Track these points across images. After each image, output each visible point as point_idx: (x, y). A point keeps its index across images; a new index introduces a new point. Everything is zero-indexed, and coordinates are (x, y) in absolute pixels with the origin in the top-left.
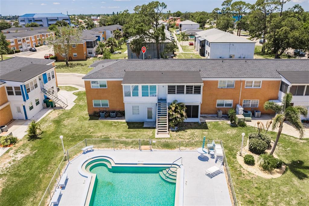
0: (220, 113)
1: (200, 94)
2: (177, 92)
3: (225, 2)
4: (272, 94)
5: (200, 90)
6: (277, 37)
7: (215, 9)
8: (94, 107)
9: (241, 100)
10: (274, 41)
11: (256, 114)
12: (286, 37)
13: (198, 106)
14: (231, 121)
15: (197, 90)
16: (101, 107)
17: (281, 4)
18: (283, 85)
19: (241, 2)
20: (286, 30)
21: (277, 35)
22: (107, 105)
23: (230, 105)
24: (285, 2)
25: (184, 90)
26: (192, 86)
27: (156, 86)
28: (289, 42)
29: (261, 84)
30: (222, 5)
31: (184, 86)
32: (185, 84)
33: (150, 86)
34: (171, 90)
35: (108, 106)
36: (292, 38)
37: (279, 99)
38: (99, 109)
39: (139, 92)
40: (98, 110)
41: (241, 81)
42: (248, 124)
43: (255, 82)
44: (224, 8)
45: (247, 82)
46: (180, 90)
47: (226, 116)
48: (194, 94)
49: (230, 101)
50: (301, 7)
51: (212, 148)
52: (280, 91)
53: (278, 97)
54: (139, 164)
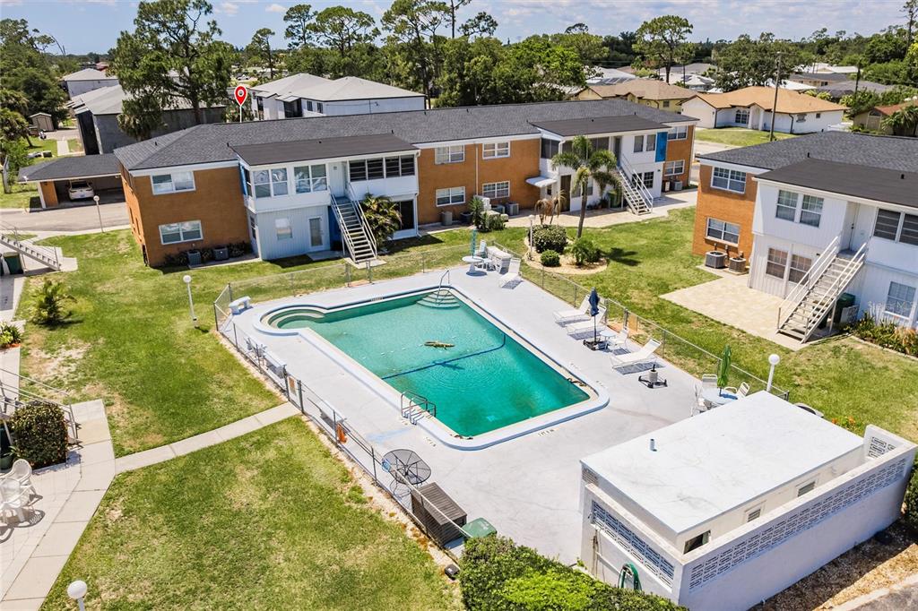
0: (449, 216)
1: (414, 174)
2: (370, 176)
3: (291, 9)
4: (528, 167)
5: (413, 165)
6: (467, 79)
7: (258, 32)
8: (163, 243)
9: (480, 186)
10: (463, 89)
11: (512, 207)
12: (488, 79)
13: (411, 202)
14: (477, 224)
15: (407, 166)
16: (182, 240)
17: (447, 11)
18: (546, 146)
19: (341, 9)
20: (485, 62)
21: (467, 75)
22: (196, 234)
23: (461, 198)
24: (457, 7)
25: (382, 169)
26: (398, 160)
27: (324, 165)
28: (495, 87)
29: (509, 148)
30: (286, 19)
31: (381, 160)
32: (384, 156)
33: (312, 167)
34: (357, 172)
35: (199, 237)
36: (500, 78)
37: (542, 174)
38: (178, 249)
39: (289, 185)
40: (175, 252)
41: (475, 145)
42: (507, 225)
43: (500, 146)
44: (291, 27)
45: (487, 147)
46: (375, 170)
47: (463, 219)
48: (403, 175)
49: (459, 191)
50: (490, 17)
51: (484, 255)
52: (541, 160)
53: (540, 171)
54: (374, 300)
